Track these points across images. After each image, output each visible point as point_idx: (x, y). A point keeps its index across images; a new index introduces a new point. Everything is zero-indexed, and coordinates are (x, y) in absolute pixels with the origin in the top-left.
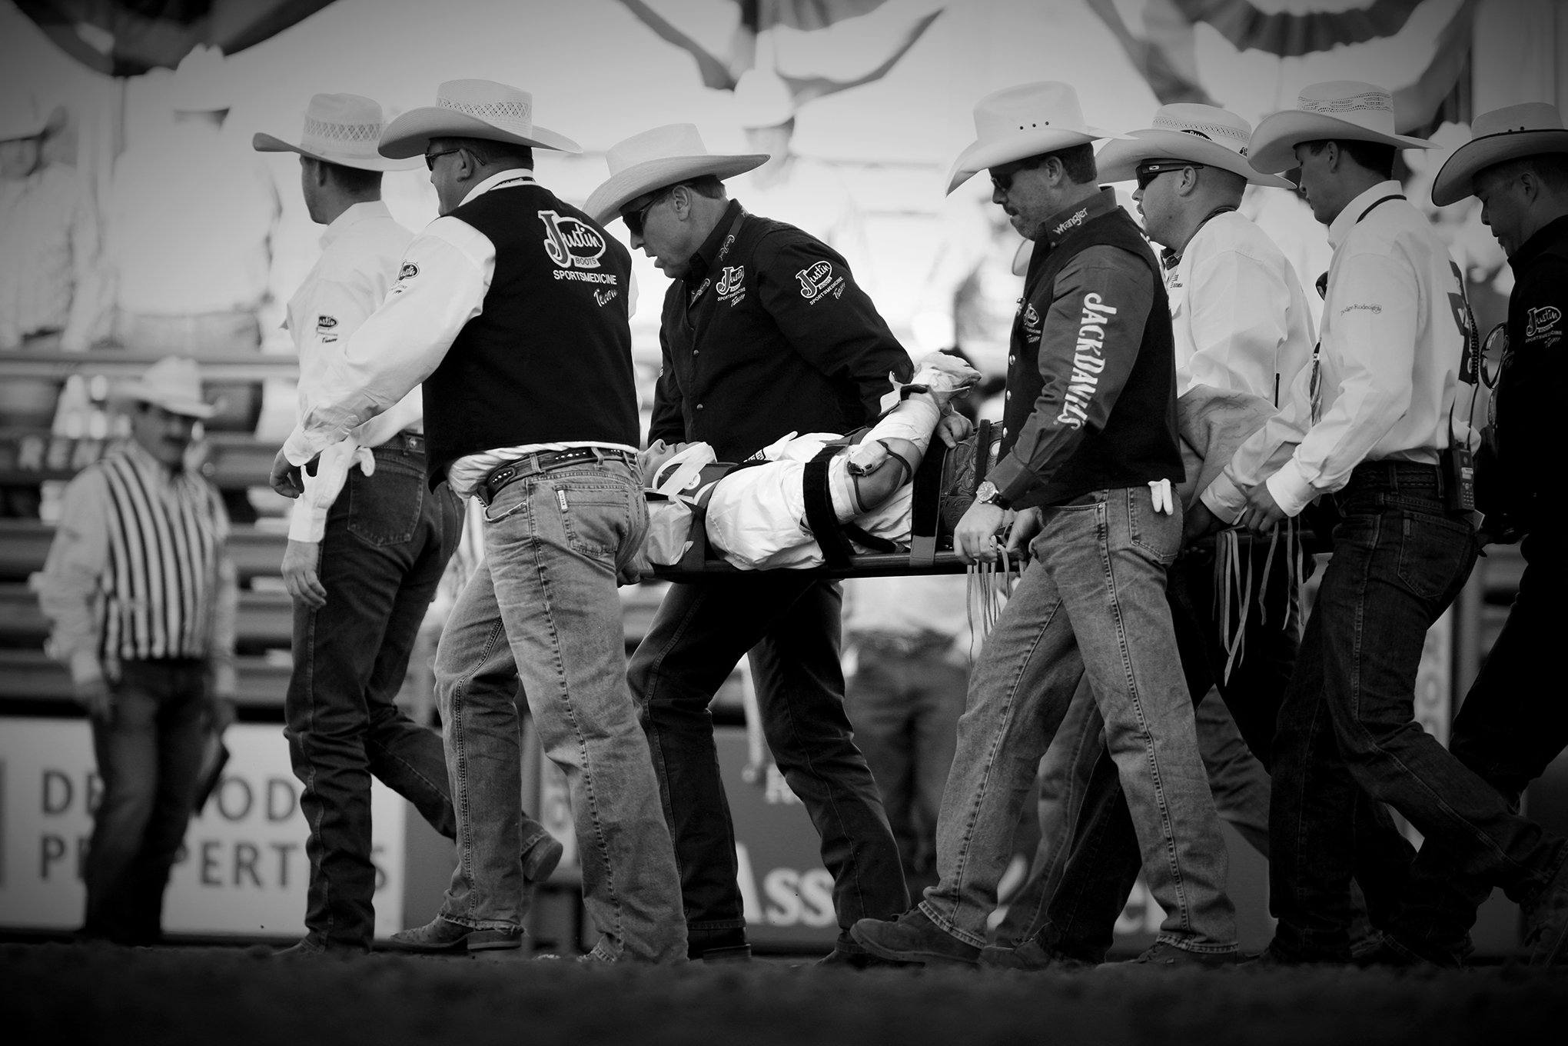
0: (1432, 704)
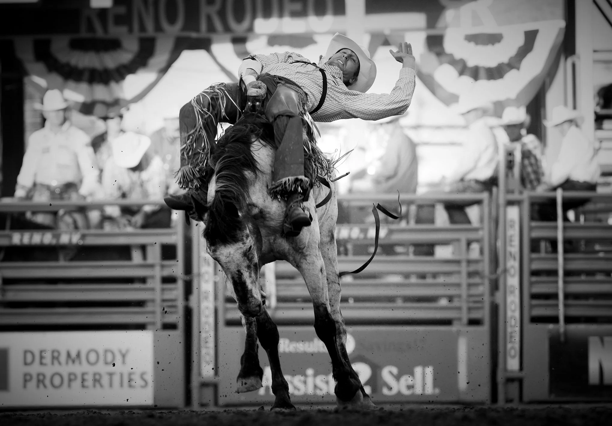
0: (514, 311)
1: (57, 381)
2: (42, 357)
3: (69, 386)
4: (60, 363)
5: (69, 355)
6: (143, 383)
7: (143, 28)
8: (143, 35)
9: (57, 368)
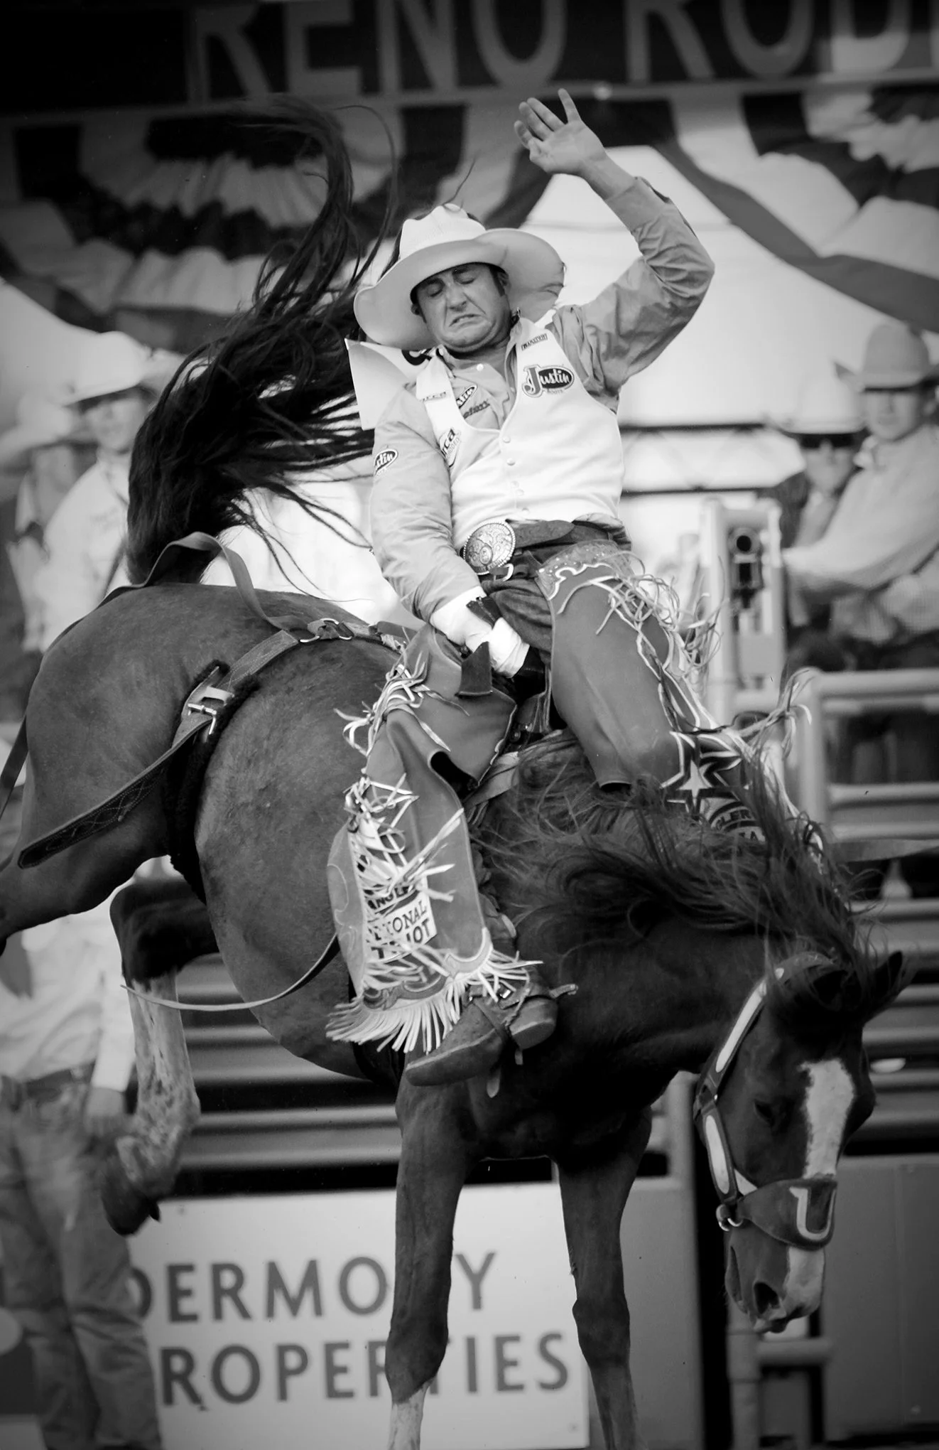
1: (236, 1374)
2: (177, 1294)
3: (283, 1394)
4: (244, 1313)
5: (275, 1278)
6: (551, 1375)
7: (415, 76)
8: (420, 98)
9: (232, 1330)
